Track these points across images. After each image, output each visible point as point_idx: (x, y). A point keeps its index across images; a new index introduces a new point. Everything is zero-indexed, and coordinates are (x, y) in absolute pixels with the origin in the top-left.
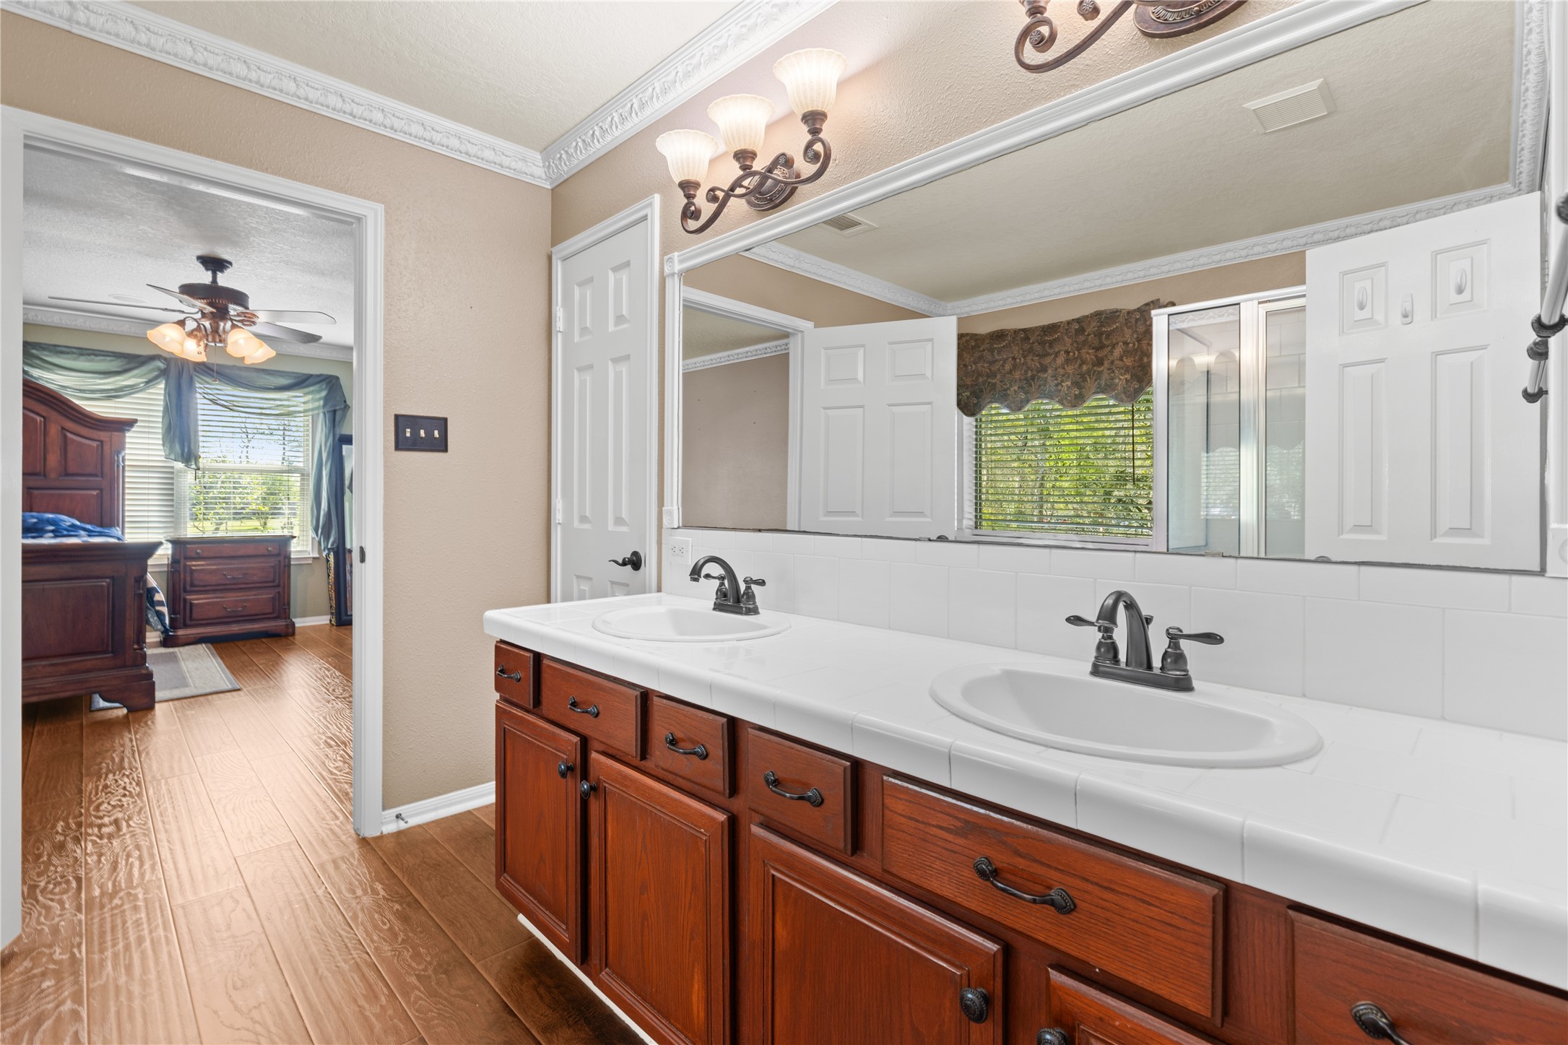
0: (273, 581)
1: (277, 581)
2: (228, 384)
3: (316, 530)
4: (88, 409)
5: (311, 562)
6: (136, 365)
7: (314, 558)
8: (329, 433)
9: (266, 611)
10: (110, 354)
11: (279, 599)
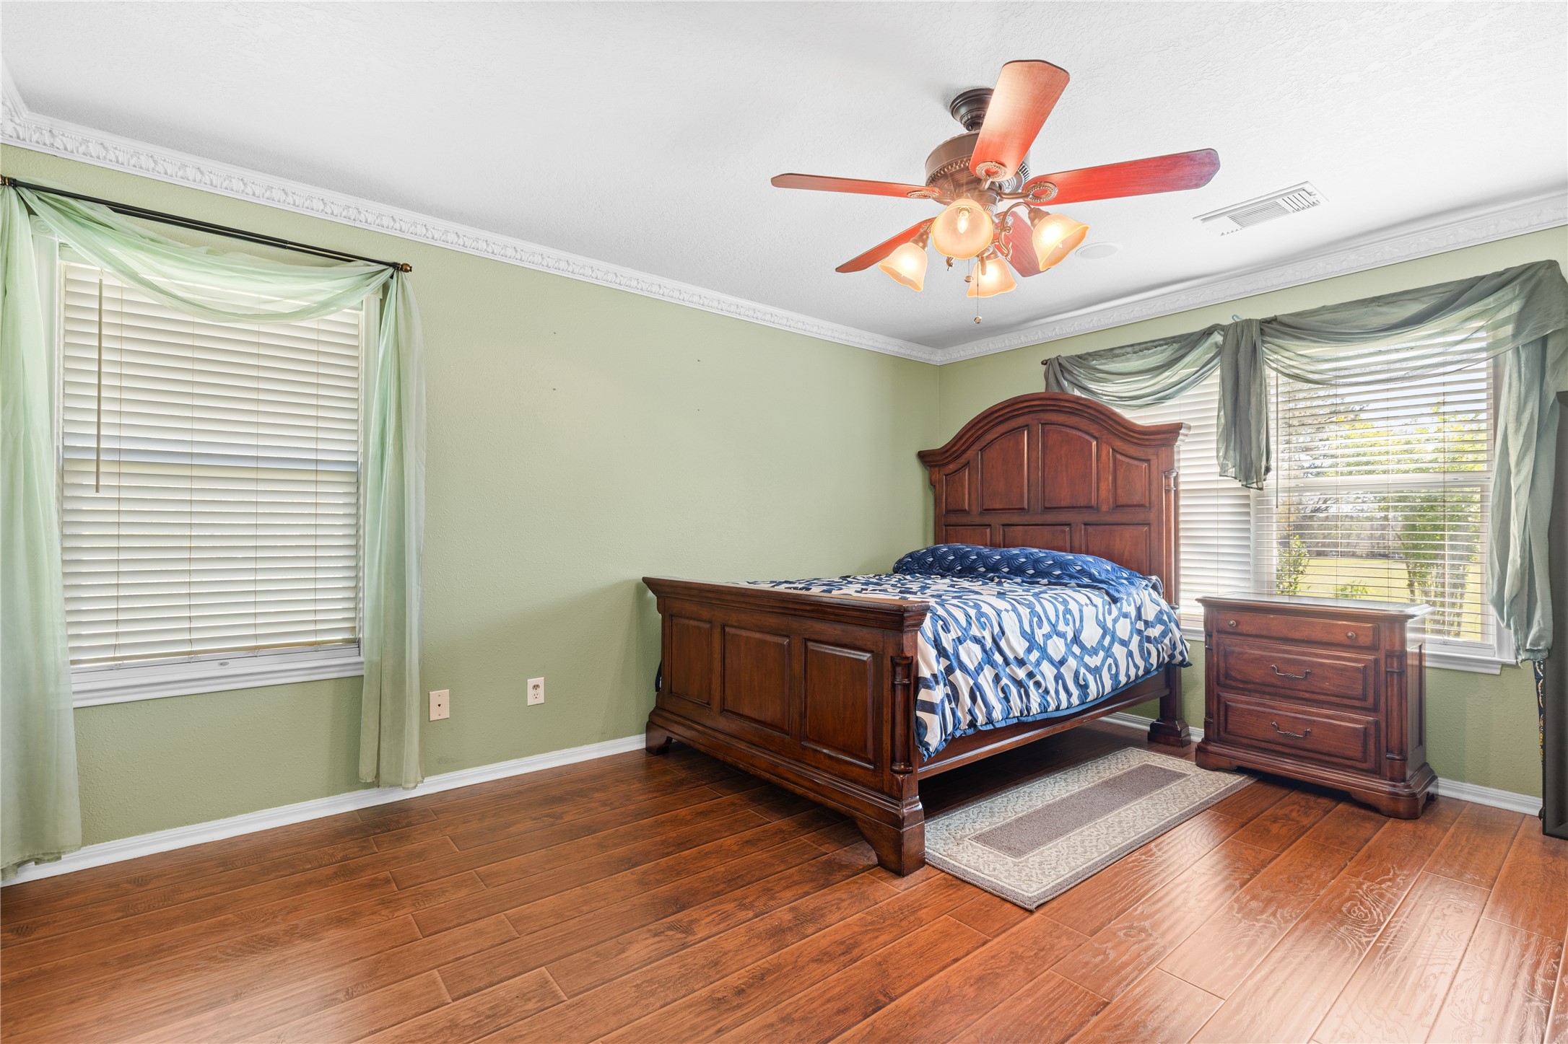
0: (1364, 698)
1: (1371, 700)
2: (1315, 342)
3: (1499, 603)
4: (1139, 422)
5: (1498, 672)
6: (1188, 350)
7: (1504, 665)
8: (1528, 393)
9: (1348, 753)
10: (1162, 342)
11: (1378, 737)
